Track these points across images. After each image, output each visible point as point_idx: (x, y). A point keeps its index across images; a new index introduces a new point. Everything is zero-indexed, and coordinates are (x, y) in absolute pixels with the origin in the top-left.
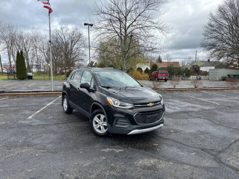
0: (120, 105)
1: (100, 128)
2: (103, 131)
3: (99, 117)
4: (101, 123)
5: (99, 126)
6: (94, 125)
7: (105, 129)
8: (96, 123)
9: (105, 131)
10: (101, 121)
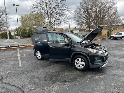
0: (96, 52)
1: (79, 66)
2: (82, 67)
3: (78, 60)
4: (80, 63)
5: (79, 65)
6: (76, 64)
7: (83, 66)
8: (77, 63)
9: (83, 67)
10: (80, 62)
